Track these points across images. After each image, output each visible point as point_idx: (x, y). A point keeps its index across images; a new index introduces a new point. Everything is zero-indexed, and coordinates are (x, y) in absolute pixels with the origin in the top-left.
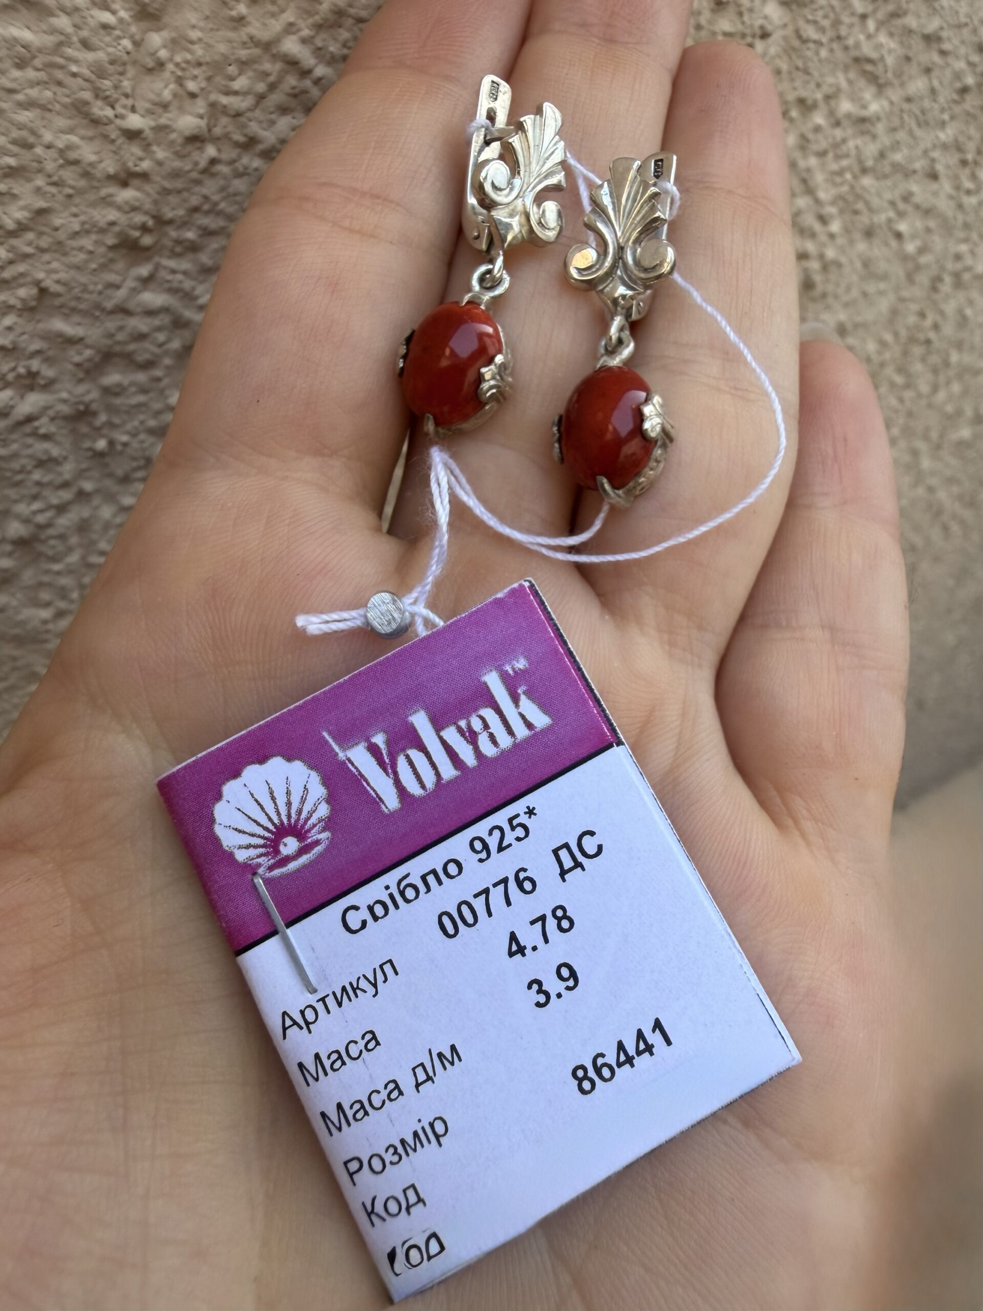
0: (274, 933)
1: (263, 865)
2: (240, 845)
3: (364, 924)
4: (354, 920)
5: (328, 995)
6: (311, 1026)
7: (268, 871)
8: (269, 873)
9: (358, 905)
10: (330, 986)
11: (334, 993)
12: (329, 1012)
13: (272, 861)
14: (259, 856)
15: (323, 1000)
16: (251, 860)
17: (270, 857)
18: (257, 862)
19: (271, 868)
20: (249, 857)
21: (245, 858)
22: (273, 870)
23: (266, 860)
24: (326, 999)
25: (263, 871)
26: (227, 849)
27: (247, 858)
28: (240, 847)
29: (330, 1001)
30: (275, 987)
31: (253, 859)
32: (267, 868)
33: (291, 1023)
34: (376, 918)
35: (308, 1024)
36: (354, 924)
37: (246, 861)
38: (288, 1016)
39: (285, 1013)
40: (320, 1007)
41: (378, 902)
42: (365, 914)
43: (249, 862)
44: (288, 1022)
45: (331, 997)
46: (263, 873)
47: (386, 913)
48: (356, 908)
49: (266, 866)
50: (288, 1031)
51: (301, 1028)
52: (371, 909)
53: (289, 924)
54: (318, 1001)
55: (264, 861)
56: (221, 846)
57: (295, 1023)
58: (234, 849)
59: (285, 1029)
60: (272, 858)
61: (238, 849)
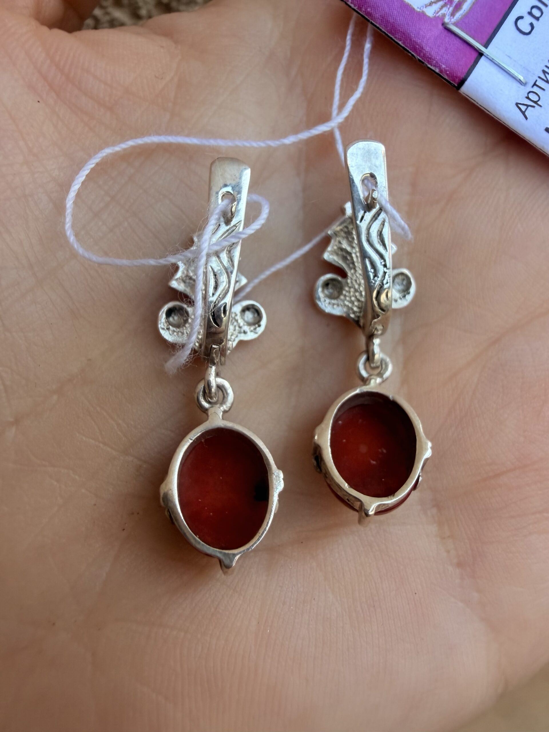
0: (481, 54)
1: (447, 14)
2: (425, 5)
3: (532, 25)
4: (524, 25)
5: (536, 81)
6: (539, 103)
7: (452, 17)
8: (453, 18)
9: (521, 15)
10: (534, 74)
11: (539, 77)
12: (543, 89)
13: (451, 9)
14: (442, 8)
15: (535, 84)
16: (437, 13)
17: (448, 6)
18: (442, 13)
19: (453, 14)
20: (435, 11)
21: (433, 13)
22: (455, 15)
23: (447, 10)
24: (537, 83)
25: (449, 19)
26: (418, 10)
27: (434, 13)
28: (426, 6)
29: (540, 83)
30: (501, 90)
31: (438, 12)
32: (450, 15)
33: (526, 107)
34: (537, 19)
35: (536, 102)
36: (526, 28)
37: (435, 15)
38: (521, 104)
39: (517, 104)
40: (535, 89)
41: (533, 7)
42: (529, 19)
43: (437, 15)
44: (523, 108)
45: (539, 80)
46: (449, 20)
47: (542, 13)
48: (521, 18)
49: (449, 14)
50: (526, 113)
51: (533, 107)
52: (530, 13)
53: (486, 46)
54: (533, 87)
55: (446, 10)
56: (414, 9)
57: (528, 106)
58: (423, 9)
59: (523, 113)
60: (450, 6)
61: (426, 7)
